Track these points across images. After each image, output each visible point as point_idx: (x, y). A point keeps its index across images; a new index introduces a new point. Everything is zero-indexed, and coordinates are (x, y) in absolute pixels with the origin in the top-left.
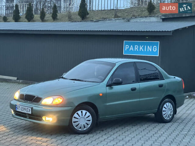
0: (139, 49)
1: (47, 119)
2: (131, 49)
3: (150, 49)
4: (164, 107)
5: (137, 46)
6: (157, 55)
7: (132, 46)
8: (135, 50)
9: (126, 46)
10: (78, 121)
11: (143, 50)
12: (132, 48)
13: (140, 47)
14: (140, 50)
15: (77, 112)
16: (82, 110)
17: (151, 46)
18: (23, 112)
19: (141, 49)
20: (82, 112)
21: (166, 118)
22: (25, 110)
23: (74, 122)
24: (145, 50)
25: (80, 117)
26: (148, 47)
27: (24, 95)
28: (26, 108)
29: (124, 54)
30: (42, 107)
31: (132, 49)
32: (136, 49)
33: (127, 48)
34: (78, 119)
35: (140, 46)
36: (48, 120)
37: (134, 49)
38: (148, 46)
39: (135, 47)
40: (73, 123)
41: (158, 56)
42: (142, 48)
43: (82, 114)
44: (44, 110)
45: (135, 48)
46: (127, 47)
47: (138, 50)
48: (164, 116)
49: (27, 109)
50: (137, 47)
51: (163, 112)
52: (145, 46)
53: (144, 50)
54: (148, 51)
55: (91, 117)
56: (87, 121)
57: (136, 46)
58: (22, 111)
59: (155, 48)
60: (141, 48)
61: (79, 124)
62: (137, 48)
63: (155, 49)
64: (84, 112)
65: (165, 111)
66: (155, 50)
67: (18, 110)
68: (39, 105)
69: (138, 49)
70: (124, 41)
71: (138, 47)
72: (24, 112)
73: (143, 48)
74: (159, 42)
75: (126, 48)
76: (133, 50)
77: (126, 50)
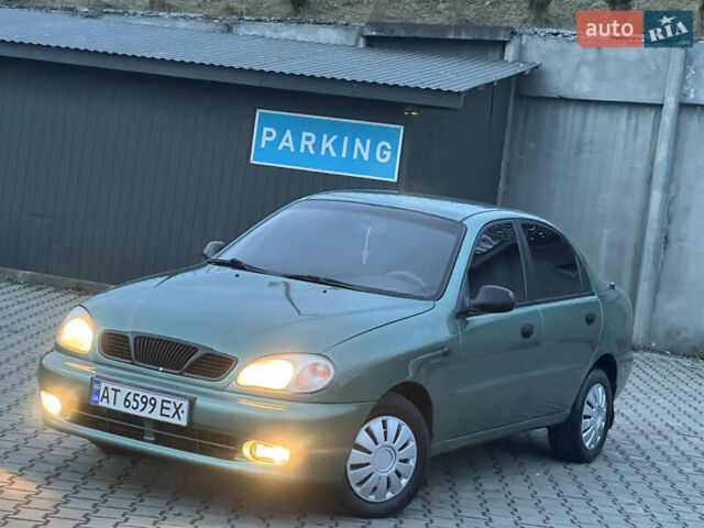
0: (318, 146)
1: (263, 451)
2: (283, 144)
3: (362, 149)
4: (589, 404)
5: (309, 134)
6: (393, 177)
7: (288, 134)
8: (302, 150)
9: (266, 130)
10: (368, 464)
11: (333, 154)
12: (287, 141)
13: (322, 138)
14: (323, 153)
15: (366, 426)
16: (384, 418)
17: (368, 142)
18: (137, 413)
19: (327, 149)
20: (384, 424)
21: (587, 444)
22: (149, 407)
23: (354, 467)
24: (344, 155)
25: (376, 443)
26: (358, 143)
27: (127, 338)
28: (159, 398)
29: (252, 161)
30: (235, 400)
31: (291, 144)
32: (306, 146)
33: (268, 139)
34: (369, 453)
35: (325, 136)
36: (265, 459)
37: (297, 144)
38: (357, 140)
39: (304, 138)
40: (350, 472)
41: (395, 180)
42: (329, 145)
43: (385, 433)
44: (244, 411)
45: (304, 142)
46: (269, 134)
47: (312, 152)
48: (584, 435)
49: (165, 405)
50: (309, 139)
51: (584, 421)
52: (346, 139)
53: (339, 152)
54: (355, 157)
55: (412, 444)
56: (401, 461)
57: (305, 134)
58: (130, 411)
59: (384, 148)
60: (327, 145)
61: (371, 474)
62: (310, 144)
63: (385, 152)
64: (393, 422)
65: (589, 417)
66: (383, 157)
67: (103, 404)
68: (223, 390)
69: (313, 146)
70: (258, 111)
71: (313, 141)
72: (145, 414)
73: (337, 145)
74: (402, 128)
75: (265, 139)
76: (292, 149)
77: (263, 146)
